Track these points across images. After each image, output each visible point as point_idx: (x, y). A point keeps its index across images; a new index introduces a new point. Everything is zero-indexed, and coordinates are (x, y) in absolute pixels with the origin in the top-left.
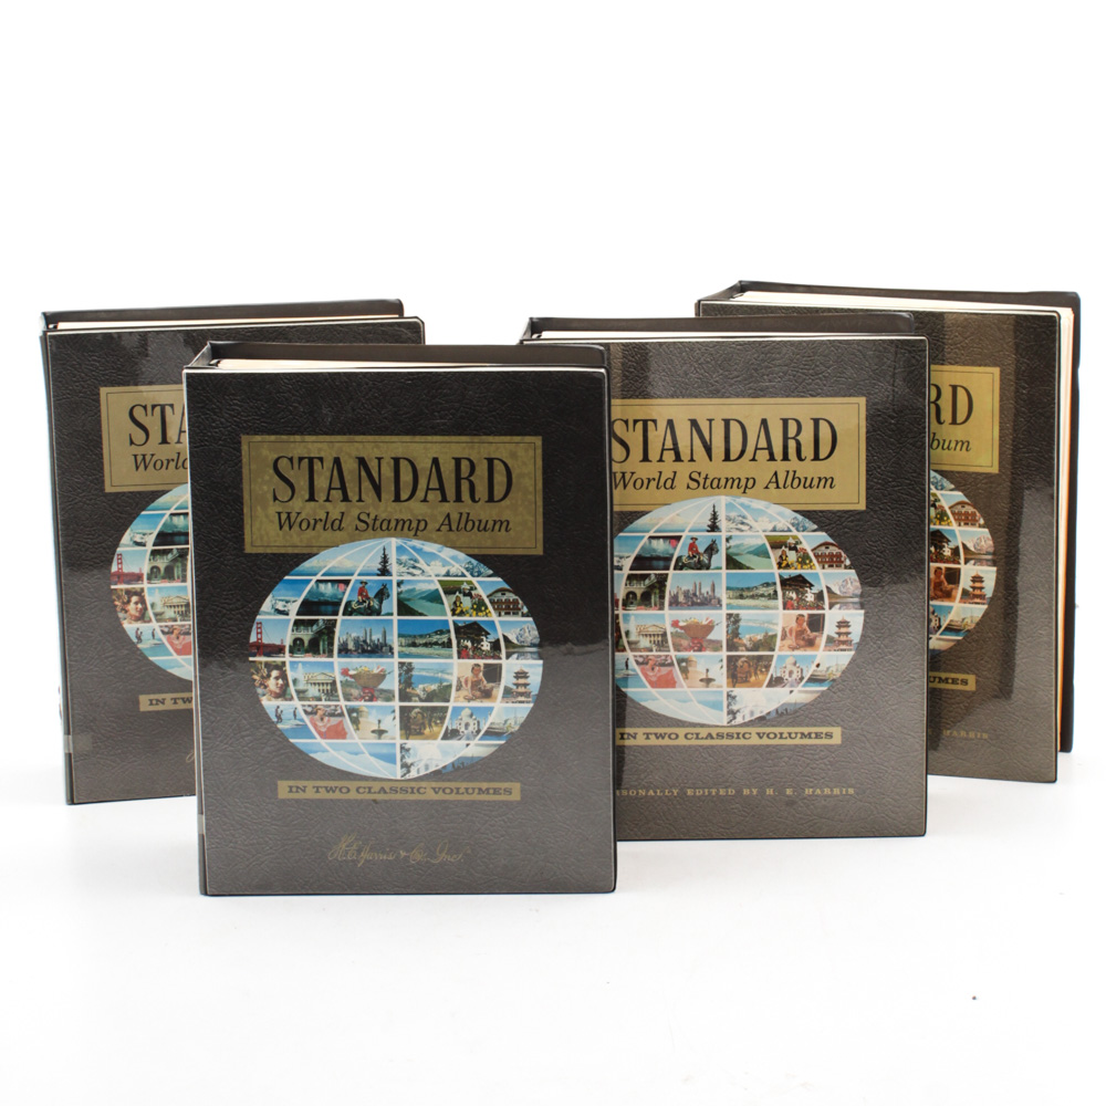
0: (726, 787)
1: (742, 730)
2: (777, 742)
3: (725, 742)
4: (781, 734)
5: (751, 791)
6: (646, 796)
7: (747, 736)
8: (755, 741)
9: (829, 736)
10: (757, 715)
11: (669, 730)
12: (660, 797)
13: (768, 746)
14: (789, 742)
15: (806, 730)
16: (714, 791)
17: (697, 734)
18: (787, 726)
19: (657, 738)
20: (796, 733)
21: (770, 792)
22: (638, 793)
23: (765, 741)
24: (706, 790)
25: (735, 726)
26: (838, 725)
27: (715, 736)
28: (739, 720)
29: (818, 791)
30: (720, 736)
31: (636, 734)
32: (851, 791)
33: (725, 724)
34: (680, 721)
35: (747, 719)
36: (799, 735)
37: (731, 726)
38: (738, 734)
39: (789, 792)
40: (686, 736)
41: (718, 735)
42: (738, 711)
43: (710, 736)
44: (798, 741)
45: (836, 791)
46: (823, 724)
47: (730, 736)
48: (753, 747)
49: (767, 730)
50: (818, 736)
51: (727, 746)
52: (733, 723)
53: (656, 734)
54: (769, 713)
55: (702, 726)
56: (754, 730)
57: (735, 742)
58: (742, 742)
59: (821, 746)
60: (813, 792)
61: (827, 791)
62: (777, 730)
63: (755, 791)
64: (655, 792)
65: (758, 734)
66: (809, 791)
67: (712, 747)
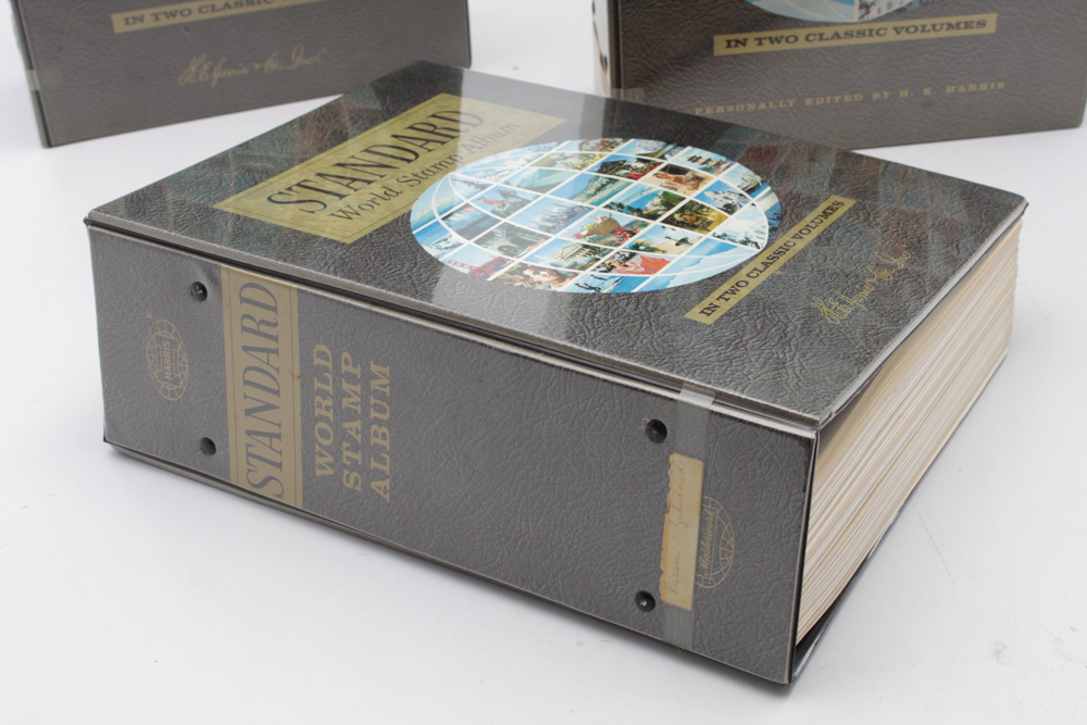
0: (853, 93)
1: (876, 26)
2: (919, 36)
3: (855, 41)
4: (923, 27)
5: (882, 95)
6: (756, 110)
7: (882, 32)
8: (891, 37)
9: (982, 24)
10: (896, 6)
11: (786, 33)
12: (773, 110)
13: (906, 42)
14: (933, 35)
15: (953, 20)
16: (837, 99)
17: (821, 35)
18: (932, 16)
19: (772, 42)
20: (942, 25)
21: (904, 93)
22: (746, 108)
23: (904, 36)
24: (828, 99)
25: (868, 22)
26: (994, 10)
27: (842, 35)
28: (874, 13)
29: (962, 89)
30: (849, 34)
31: (745, 40)
32: (1001, 85)
33: (856, 19)
34: (801, 21)
35: (884, 12)
36: (945, 27)
37: (864, 22)
38: (871, 31)
39: (927, 92)
40: (807, 38)
41: (846, 33)
42: (873, 4)
43: (837, 36)
44: (944, 33)
45: (984, 87)
46: (975, 11)
47: (861, 34)
48: (890, 46)
49: (906, 23)
50: (968, 25)
51: (857, 46)
52: (866, 18)
53: (770, 39)
54: (910, 4)
55: (827, 24)
56: (890, 25)
57: (866, 40)
58: (875, 39)
59: (971, 36)
60: (956, 90)
61: (972, 87)
62: (918, 23)
63: (886, 95)
64: (767, 105)
65: (896, 29)
66: (950, 90)
67: (839, 48)
